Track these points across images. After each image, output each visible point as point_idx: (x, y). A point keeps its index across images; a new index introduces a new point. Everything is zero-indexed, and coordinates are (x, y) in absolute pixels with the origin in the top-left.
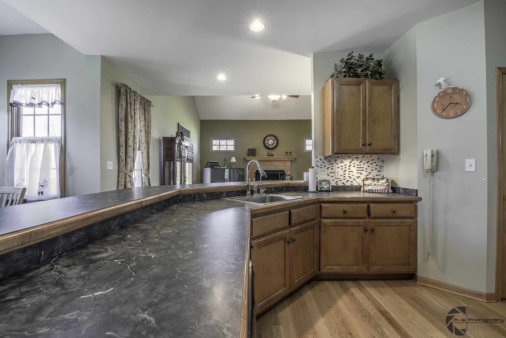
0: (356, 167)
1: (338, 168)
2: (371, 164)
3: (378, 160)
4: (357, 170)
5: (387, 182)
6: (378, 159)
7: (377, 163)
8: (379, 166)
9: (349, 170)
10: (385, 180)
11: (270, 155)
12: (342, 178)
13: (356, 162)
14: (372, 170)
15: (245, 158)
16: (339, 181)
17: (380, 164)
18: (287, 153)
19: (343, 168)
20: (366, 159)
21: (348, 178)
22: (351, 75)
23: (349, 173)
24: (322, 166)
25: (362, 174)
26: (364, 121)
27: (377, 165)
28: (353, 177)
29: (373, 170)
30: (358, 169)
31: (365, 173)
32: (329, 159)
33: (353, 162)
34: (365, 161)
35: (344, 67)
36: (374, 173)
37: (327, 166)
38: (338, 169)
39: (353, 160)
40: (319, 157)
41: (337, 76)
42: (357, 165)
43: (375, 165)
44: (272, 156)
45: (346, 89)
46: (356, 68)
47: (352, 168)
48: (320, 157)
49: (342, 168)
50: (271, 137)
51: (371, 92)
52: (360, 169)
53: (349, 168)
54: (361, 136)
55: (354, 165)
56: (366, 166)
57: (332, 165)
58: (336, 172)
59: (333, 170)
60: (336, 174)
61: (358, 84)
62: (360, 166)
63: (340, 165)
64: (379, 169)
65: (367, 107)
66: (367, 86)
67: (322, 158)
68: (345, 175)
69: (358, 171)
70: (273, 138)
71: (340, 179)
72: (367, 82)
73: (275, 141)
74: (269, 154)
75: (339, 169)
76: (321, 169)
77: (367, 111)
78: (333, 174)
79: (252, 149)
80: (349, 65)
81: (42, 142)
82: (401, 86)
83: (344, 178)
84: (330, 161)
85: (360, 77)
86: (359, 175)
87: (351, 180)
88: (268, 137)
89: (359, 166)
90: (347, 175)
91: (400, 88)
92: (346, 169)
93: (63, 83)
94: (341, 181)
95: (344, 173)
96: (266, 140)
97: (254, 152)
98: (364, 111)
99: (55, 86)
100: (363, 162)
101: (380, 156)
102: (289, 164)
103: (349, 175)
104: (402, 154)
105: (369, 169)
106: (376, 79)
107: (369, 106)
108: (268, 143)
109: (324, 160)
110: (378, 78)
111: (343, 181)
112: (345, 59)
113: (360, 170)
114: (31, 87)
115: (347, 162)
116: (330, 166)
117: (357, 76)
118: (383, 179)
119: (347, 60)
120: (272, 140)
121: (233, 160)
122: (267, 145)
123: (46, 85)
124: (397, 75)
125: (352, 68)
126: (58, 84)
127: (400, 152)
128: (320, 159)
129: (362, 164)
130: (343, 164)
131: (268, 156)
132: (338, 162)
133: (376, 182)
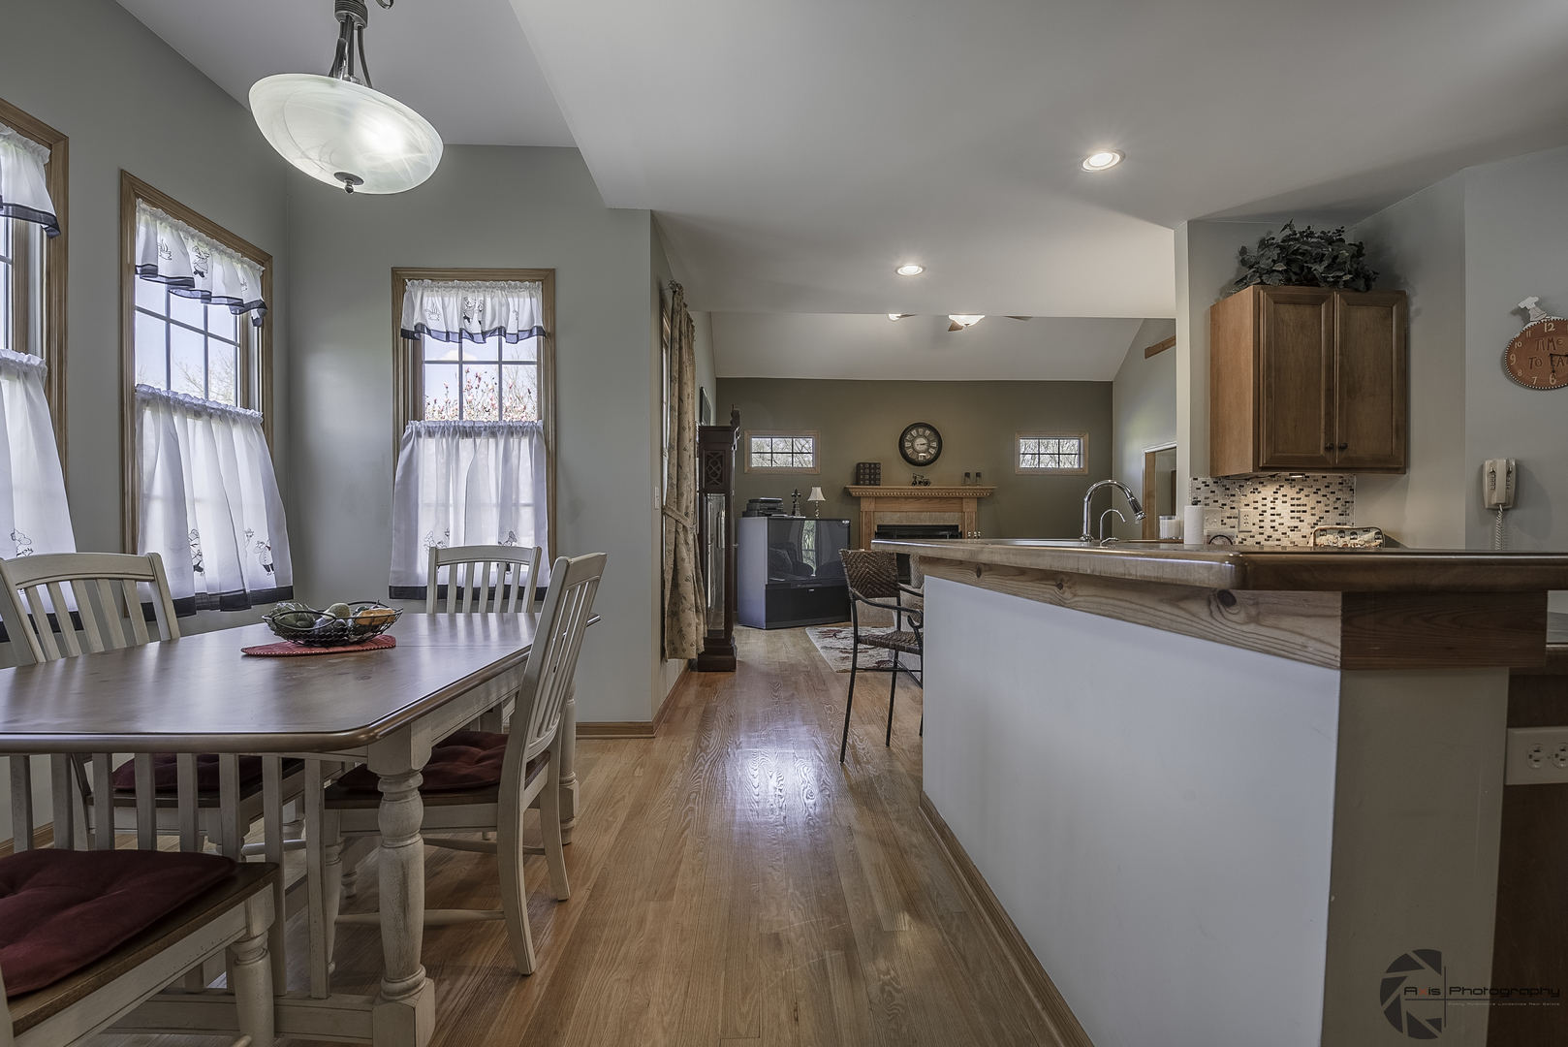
0: (1288, 504)
1: (1246, 505)
2: (1323, 496)
3: (1340, 487)
4: (1292, 511)
5: (1378, 539)
6: (1340, 484)
7: (1338, 494)
8: (1342, 501)
9: (1272, 511)
10: (1374, 533)
11: (920, 482)
12: (1255, 529)
13: (1289, 491)
14: (1326, 512)
15: (845, 488)
16: (1249, 539)
17: (1345, 496)
18: (967, 475)
19: (1259, 505)
20: (1313, 483)
21: (1269, 531)
22: (1294, 278)
23: (1273, 518)
24: (1208, 501)
25: (1303, 521)
26: (1330, 391)
27: (1338, 499)
28: (1281, 529)
29: (1328, 511)
30: (1293, 508)
31: (1309, 519)
32: (1225, 482)
33: (1283, 491)
34: (1310, 489)
35: (1278, 258)
36: (1332, 520)
37: (1221, 502)
38: (1247, 509)
39: (1283, 486)
40: (1201, 479)
41: (1262, 280)
42: (1292, 499)
43: (1332, 498)
44: (926, 483)
45: (1289, 313)
46: (1306, 262)
47: (1280, 507)
48: (1203, 479)
49: (1256, 505)
50: (921, 430)
51: (1345, 323)
52: (1299, 508)
53: (1272, 505)
54: (1323, 427)
55: (1285, 499)
56: (1311, 502)
57: (1232, 498)
58: (1242, 516)
59: (1236, 511)
60: (1242, 521)
61: (1316, 302)
62: (1298, 502)
63: (1251, 497)
64: (1343, 508)
65: (1337, 358)
66: (1337, 306)
67: (1210, 481)
68: (1262, 524)
69: (1293, 514)
70: (928, 432)
71: (1251, 534)
72: (1337, 297)
73: (933, 441)
74: (919, 479)
75: (1249, 509)
76: (1207, 508)
77: (1337, 367)
78: (1234, 521)
79: (870, 464)
80: (1287, 255)
81: (493, 434)
82: (1413, 308)
83: (1261, 530)
84: (1228, 489)
85: (1318, 286)
86: (1296, 523)
87: (1276, 535)
88: (912, 430)
89: (1295, 502)
90: (1267, 524)
91: (1412, 314)
92: (1264, 508)
93: (546, 280)
94: (1253, 537)
95: (1261, 518)
96: (908, 437)
97: (875, 474)
98: (1330, 368)
99: (526, 288)
100: (1306, 491)
101: (1345, 475)
102: (970, 507)
103: (1273, 524)
104: (1415, 472)
105: (1320, 509)
106: (1357, 290)
107: (1341, 354)
108: (912, 447)
109: (1213, 487)
110: (1361, 289)
111: (1259, 538)
112: (1279, 238)
113: (1298, 511)
114: (459, 287)
115: (1267, 492)
116: (1227, 502)
117: (1311, 280)
118: (1367, 530)
119: (1283, 241)
120: (925, 437)
121: (817, 495)
122: (909, 452)
123: (502, 283)
124: (1402, 281)
125: (1295, 261)
126: (534, 281)
127: (1409, 467)
128: (1203, 482)
129: (1302, 495)
130: (1258, 497)
131: (914, 484)
132: (1248, 490)
133: (1347, 538)
